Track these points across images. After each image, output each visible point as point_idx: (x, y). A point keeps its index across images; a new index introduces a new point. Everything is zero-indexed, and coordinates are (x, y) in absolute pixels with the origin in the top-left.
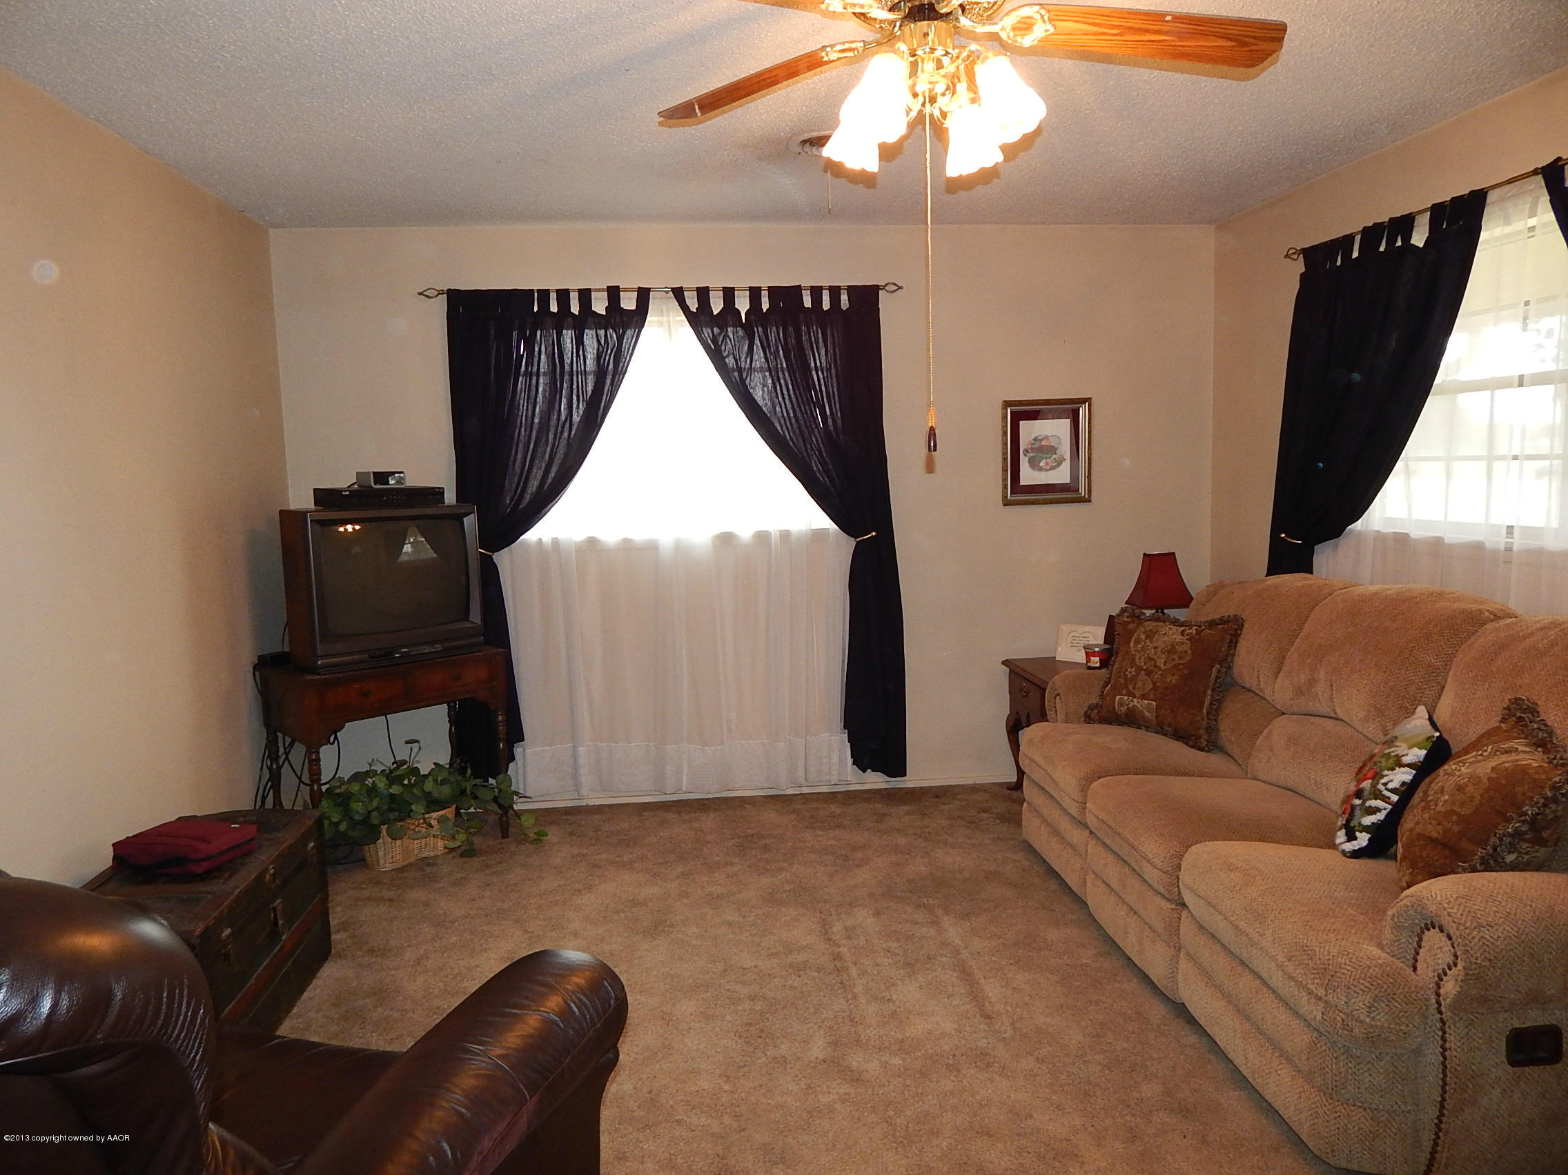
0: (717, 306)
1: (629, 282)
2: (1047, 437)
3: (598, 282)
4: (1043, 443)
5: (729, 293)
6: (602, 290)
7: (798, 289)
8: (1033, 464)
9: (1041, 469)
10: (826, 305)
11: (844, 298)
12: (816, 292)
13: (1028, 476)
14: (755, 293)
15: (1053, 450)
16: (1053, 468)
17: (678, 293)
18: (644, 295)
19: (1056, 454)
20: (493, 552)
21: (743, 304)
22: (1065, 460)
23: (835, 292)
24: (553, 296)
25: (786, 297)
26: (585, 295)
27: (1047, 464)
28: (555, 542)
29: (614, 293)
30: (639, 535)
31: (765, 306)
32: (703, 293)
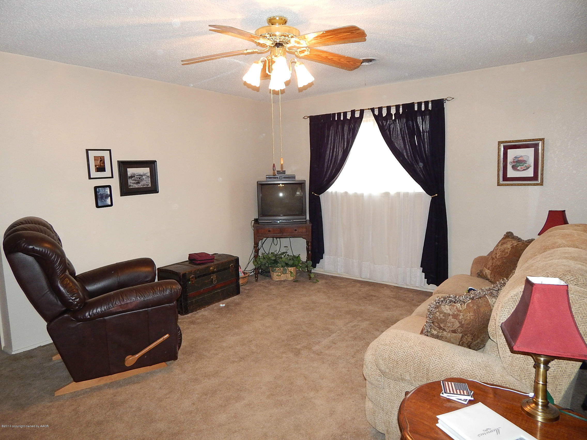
0: (384, 113)
1: (358, 108)
2: (521, 157)
3: (348, 109)
4: (519, 159)
5: (389, 108)
6: (350, 112)
7: (413, 104)
8: (514, 168)
9: (518, 170)
10: (423, 109)
11: (430, 105)
12: (420, 104)
13: (511, 173)
14: (397, 107)
15: (524, 162)
16: (524, 170)
17: (373, 110)
18: (362, 112)
19: (526, 164)
20: (319, 195)
21: (393, 111)
22: (531, 166)
23: (427, 103)
24: (342, 114)
25: (408, 107)
26: (345, 114)
27: (522, 168)
28: (336, 193)
29: (353, 112)
30: (359, 192)
31: (401, 111)
32: (380, 109)
